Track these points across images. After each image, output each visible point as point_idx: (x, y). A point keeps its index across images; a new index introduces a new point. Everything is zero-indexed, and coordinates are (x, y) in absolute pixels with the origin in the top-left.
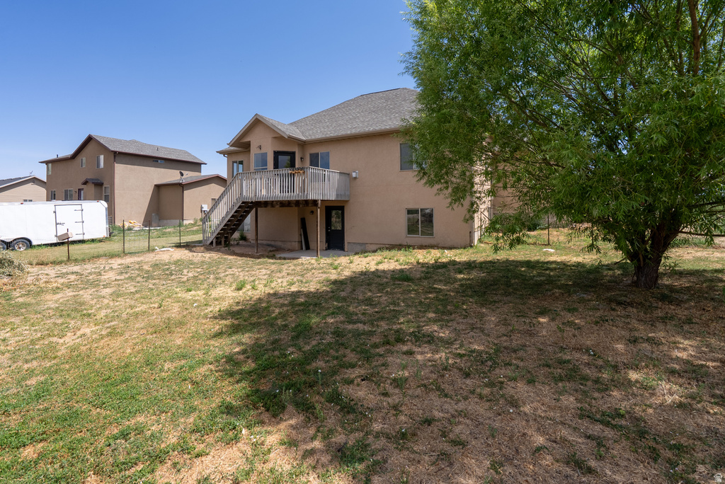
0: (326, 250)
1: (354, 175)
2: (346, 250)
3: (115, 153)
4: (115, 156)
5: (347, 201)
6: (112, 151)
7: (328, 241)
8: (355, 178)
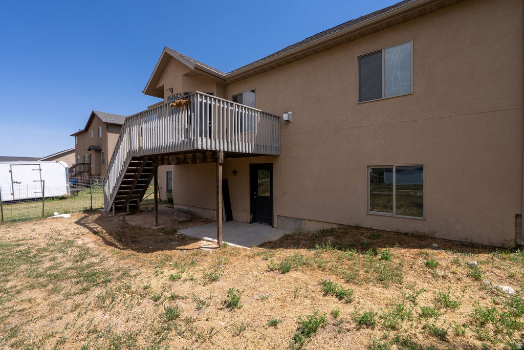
0: (251, 222)
1: (285, 117)
2: (275, 225)
3: (107, 123)
4: (107, 127)
5: (275, 157)
6: (105, 123)
7: (253, 210)
8: (288, 122)
